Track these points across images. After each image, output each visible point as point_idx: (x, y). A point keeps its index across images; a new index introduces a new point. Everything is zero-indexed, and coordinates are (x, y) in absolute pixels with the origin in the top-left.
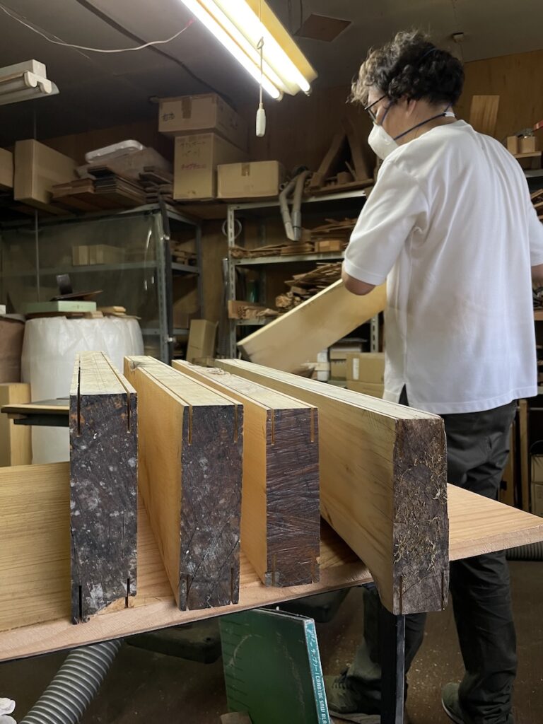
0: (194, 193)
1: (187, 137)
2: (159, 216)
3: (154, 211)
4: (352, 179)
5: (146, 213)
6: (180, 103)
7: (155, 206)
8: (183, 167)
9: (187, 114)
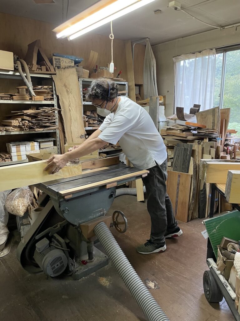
4: (47, 70)
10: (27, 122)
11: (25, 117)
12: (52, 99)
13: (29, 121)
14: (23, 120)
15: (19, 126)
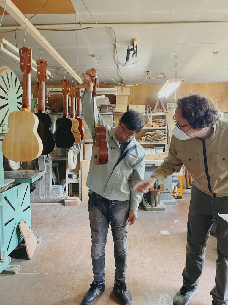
0: (121, 110)
1: (120, 96)
2: (112, 116)
3: (111, 115)
4: (163, 111)
5: (108, 115)
6: (120, 88)
7: (111, 113)
8: (119, 103)
9: (122, 91)
10: (149, 138)
11: (148, 136)
12: (164, 126)
13: (149, 137)
14: (147, 137)
15: (145, 140)
